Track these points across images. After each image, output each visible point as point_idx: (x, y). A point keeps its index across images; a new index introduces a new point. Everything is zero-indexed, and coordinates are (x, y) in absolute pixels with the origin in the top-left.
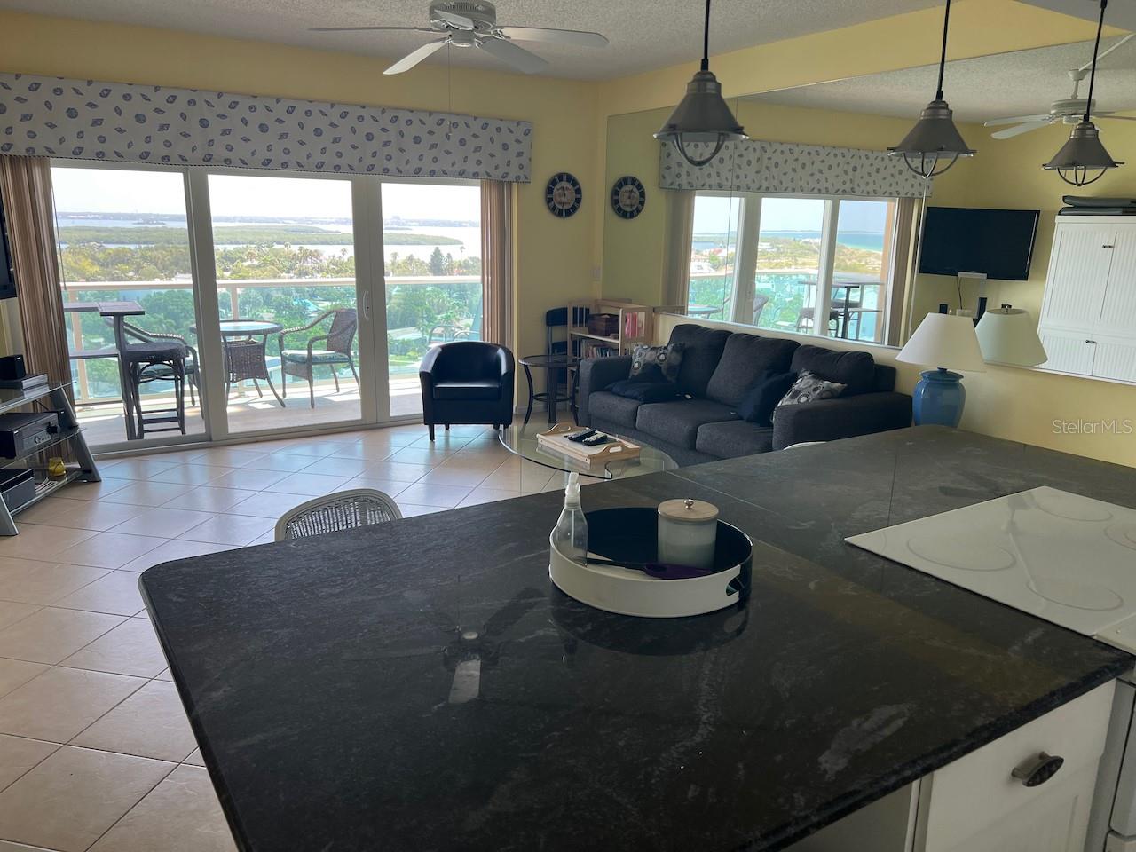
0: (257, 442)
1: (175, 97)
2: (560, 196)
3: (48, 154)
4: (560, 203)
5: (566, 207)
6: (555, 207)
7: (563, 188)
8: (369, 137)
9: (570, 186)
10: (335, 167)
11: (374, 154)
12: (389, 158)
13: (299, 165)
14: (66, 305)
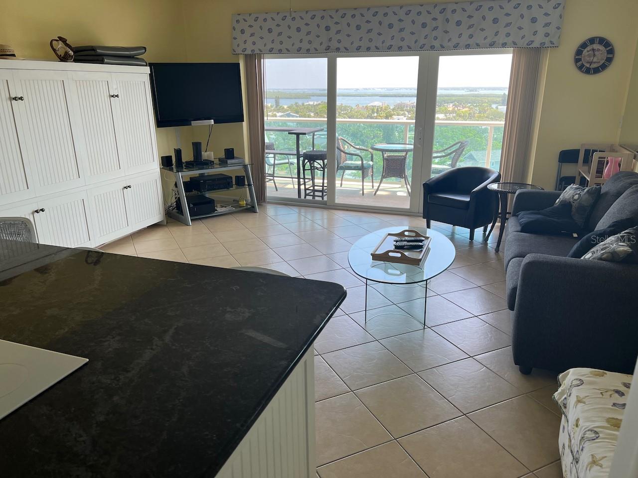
0: (347, 210)
1: (315, 15)
2: (589, 56)
3: (260, 52)
4: (588, 62)
5: (594, 66)
6: (583, 65)
7: (593, 50)
8: (424, 25)
9: (601, 48)
10: (399, 48)
11: (426, 37)
12: (436, 38)
13: (377, 48)
14: (266, 127)
